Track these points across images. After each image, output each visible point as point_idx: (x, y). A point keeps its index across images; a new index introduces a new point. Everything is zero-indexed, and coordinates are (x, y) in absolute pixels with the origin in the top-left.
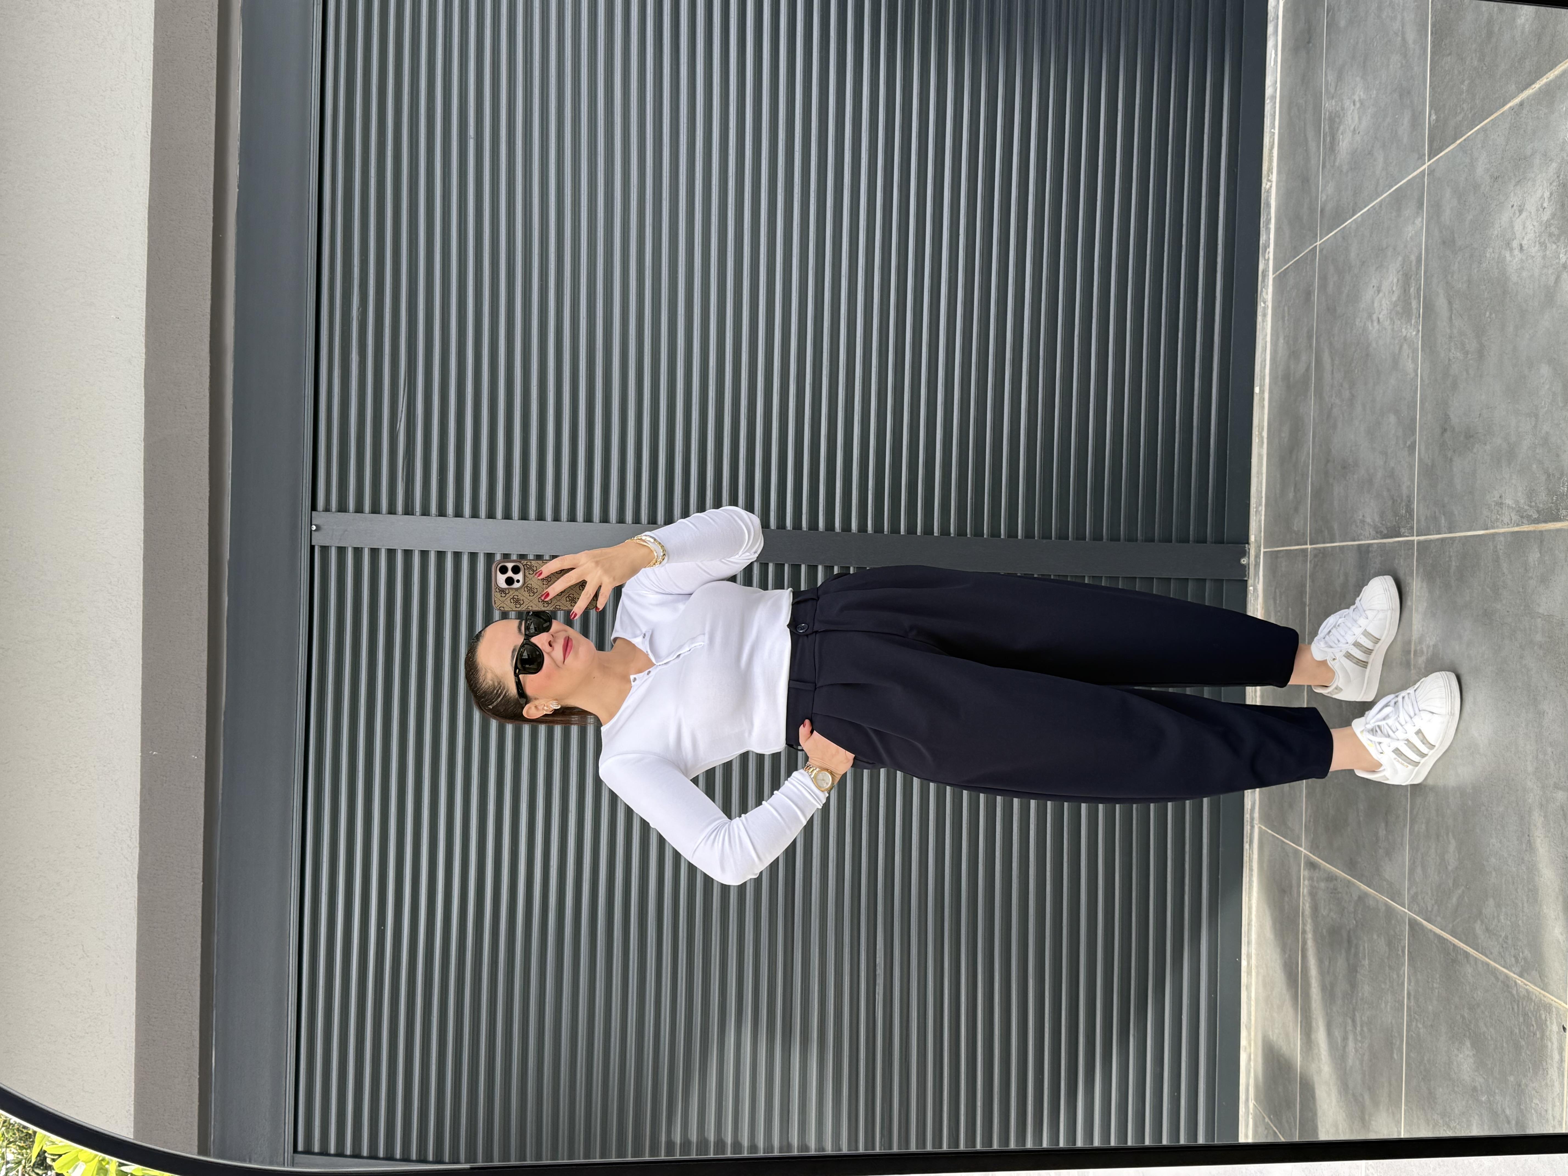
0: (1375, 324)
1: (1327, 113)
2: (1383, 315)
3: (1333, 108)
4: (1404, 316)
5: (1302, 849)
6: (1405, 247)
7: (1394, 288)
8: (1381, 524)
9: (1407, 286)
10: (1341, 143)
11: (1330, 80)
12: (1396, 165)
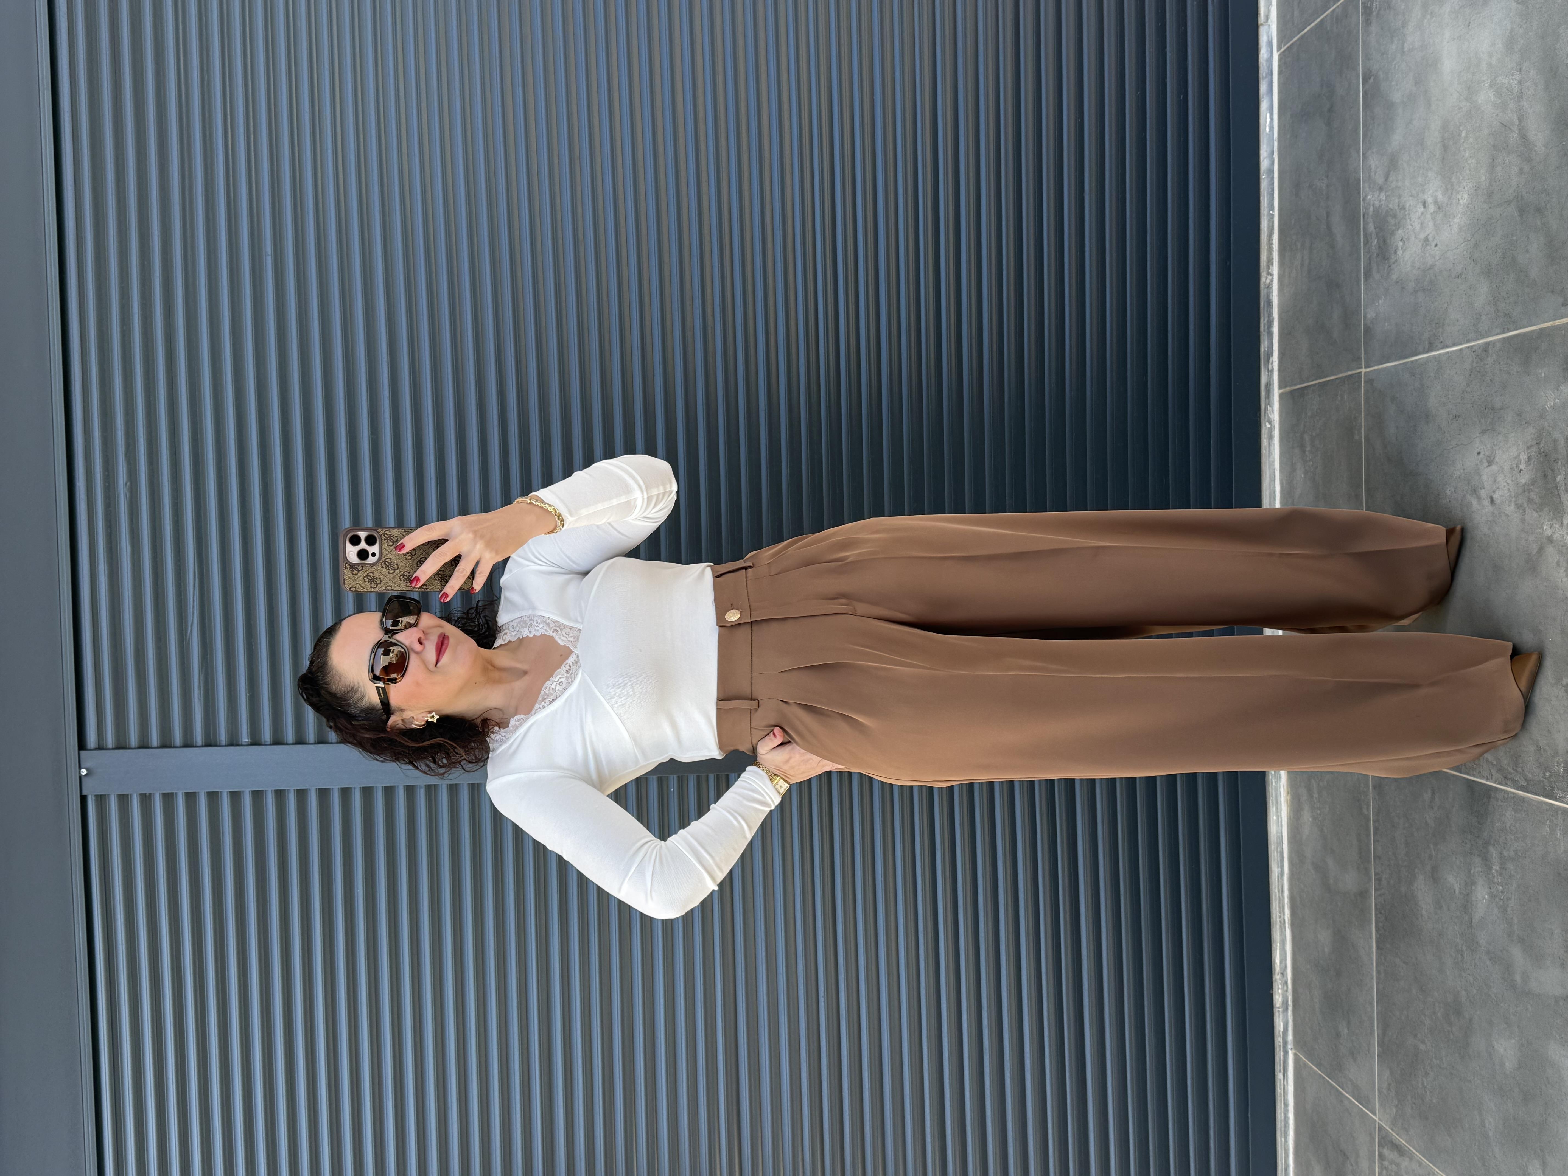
0: (1486, 503)
1: (1371, 209)
2: (1502, 496)
3: (1382, 203)
4: (1547, 509)
5: (1377, 1119)
6: (1541, 417)
7: (1522, 466)
8: (1513, 769)
9: (1550, 471)
10: (1400, 252)
11: (1373, 167)
12: (1515, 303)
